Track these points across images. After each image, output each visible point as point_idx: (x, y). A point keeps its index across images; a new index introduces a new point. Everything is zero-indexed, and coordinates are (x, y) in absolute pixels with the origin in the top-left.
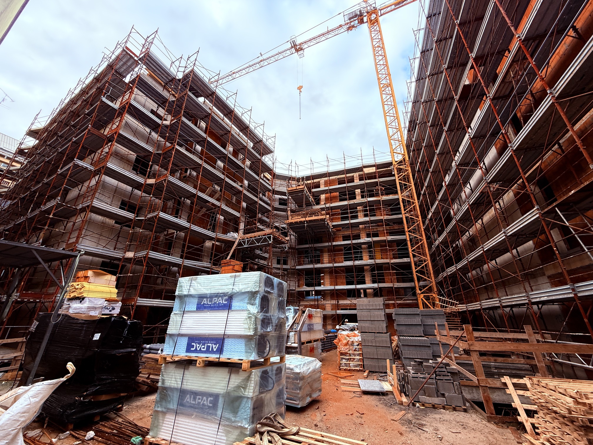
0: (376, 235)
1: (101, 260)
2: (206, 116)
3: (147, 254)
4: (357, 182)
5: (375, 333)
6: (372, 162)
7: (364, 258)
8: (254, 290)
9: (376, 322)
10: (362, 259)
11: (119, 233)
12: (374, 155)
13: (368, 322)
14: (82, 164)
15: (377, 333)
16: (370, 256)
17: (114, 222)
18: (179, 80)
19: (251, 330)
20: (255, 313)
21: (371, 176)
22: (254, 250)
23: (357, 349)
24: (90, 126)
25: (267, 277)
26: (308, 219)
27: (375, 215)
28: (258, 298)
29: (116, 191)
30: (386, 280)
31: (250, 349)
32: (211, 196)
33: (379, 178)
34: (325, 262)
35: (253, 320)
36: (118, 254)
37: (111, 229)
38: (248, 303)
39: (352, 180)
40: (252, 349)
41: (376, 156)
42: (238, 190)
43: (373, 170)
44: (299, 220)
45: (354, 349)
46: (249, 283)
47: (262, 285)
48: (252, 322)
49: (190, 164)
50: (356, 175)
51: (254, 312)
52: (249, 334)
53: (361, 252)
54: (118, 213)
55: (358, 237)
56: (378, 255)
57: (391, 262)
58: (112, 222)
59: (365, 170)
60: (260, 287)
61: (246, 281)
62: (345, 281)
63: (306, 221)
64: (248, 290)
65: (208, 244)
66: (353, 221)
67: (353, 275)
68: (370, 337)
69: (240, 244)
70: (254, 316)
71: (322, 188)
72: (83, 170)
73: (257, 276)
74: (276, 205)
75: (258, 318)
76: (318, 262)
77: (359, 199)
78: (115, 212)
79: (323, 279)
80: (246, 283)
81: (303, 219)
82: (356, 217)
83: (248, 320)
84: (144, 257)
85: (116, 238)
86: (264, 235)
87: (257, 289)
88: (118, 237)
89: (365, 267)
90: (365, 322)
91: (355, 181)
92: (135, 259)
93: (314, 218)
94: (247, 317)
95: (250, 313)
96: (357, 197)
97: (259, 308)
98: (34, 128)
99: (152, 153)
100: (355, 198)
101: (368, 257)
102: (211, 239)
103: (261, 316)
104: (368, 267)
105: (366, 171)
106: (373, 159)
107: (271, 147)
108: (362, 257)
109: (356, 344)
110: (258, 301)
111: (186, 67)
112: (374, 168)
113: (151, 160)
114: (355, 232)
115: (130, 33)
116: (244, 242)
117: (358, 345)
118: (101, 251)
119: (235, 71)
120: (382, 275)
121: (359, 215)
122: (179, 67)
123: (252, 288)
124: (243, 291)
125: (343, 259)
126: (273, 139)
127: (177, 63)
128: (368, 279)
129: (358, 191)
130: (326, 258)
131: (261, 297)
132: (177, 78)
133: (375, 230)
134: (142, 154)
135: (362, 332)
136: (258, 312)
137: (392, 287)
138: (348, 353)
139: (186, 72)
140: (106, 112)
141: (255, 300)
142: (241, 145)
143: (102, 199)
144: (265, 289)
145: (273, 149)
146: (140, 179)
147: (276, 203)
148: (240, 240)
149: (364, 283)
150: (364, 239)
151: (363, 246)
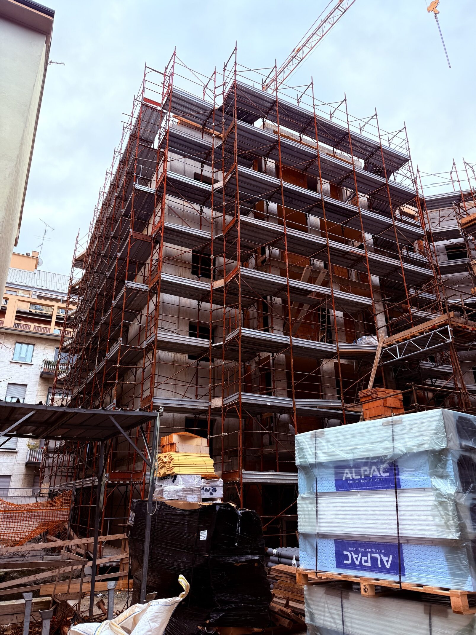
1: (184, 416)
2: (273, 148)
3: (239, 398)
8: (437, 448)
11: (197, 372)
14: (134, 285)
17: (187, 357)
18: (220, 109)
19: (453, 530)
20: (451, 495)
22: (418, 361)
24: (131, 230)
25: (460, 418)
28: (450, 462)
29: (180, 311)
31: (461, 569)
32: (311, 280)
35: (450, 508)
36: (201, 405)
37: (186, 367)
38: (431, 475)
40: (463, 568)
42: (357, 255)
46: (424, 433)
47: (453, 434)
48: (451, 513)
49: (266, 237)
51: (449, 492)
52: (449, 537)
54: (189, 343)
58: (184, 357)
60: (448, 440)
61: (417, 430)
64: (426, 447)
65: (327, 365)
69: (385, 356)
70: (452, 500)
72: (137, 293)
73: (436, 418)
74: (443, 261)
75: (461, 504)
78: (185, 343)
80: (417, 434)
83: (440, 508)
84: (237, 404)
85: (195, 379)
86: (431, 330)
87: (444, 446)
88: (197, 378)
92: (225, 408)
94: (436, 503)
95: (440, 495)
97: (459, 483)
98: (78, 255)
99: (211, 240)
102: (330, 355)
103: (467, 499)
107: (402, 151)
110: (451, 469)
111: (224, 84)
113: (212, 252)
115: (145, 77)
116: (394, 351)
118: (181, 403)
119: (300, 45)
122: (216, 88)
123: (431, 443)
124: (415, 451)
126: (402, 135)
127: (211, 86)
131: (456, 460)
132: (217, 107)
134: (199, 246)
136: (458, 492)
139: (227, 91)
140: (143, 203)
141: (444, 466)
142: (343, 173)
143: (166, 327)
144: (461, 445)
145: (407, 154)
146: (203, 285)
147: (442, 257)
148: (383, 348)
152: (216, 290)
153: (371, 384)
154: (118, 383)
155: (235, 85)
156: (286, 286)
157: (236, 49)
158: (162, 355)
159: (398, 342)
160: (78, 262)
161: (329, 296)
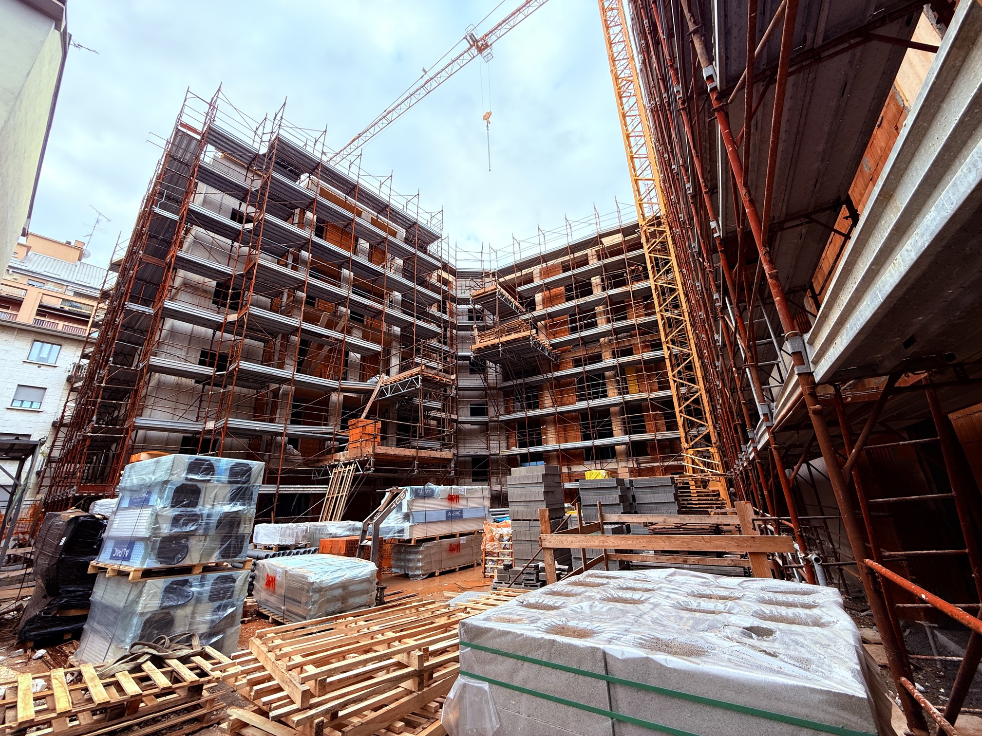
0: (629, 352)
1: (181, 435)
2: (311, 203)
3: (226, 423)
4: (594, 263)
5: (530, 520)
6: (614, 225)
7: (609, 393)
9: (532, 503)
10: (606, 396)
11: (201, 396)
12: (619, 212)
13: (522, 504)
14: (137, 308)
15: (534, 520)
16: (619, 389)
17: (194, 381)
18: (264, 155)
21: (615, 251)
23: (507, 546)
24: (141, 252)
26: (504, 339)
27: (625, 318)
28: (169, 488)
29: (192, 338)
30: (647, 427)
32: (330, 326)
33: (628, 251)
34: (547, 405)
36: (198, 427)
37: (191, 391)
39: (585, 262)
41: (622, 213)
42: (377, 309)
43: (618, 238)
44: (490, 343)
45: (503, 546)
49: (291, 283)
50: (590, 252)
53: (604, 384)
54: (188, 370)
55: (598, 358)
56: (633, 386)
57: (651, 397)
58: (192, 382)
59: (604, 240)
62: (579, 434)
63: (501, 343)
65: (334, 397)
66: (585, 333)
67: (588, 423)
68: (523, 526)
69: (381, 393)
71: (537, 282)
74: (464, 321)
76: (536, 406)
77: (598, 293)
78: (184, 369)
79: (545, 433)
81: (497, 341)
82: (594, 325)
84: (223, 427)
85: (198, 402)
86: (411, 377)
88: (201, 401)
89: (612, 409)
90: (518, 504)
91: (590, 262)
92: (215, 431)
93: (514, 336)
96: (595, 291)
98: (116, 258)
99: (232, 275)
100: (590, 292)
101: (616, 391)
102: (335, 390)
104: (617, 408)
105: (607, 241)
106: (617, 220)
107: (435, 230)
108: (606, 391)
109: (506, 538)
110: (168, 493)
111: (272, 133)
112: (620, 235)
113: (231, 287)
114: (593, 351)
115: (185, 100)
116: (387, 389)
117: (508, 540)
120: (641, 419)
121: (598, 322)
122: (263, 134)
125: (575, 398)
126: (439, 216)
127: (259, 132)
128: (617, 428)
129: (596, 280)
130: (548, 400)
131: (175, 488)
132: (261, 153)
133: (627, 344)
134: (222, 279)
135: (513, 520)
137: (653, 440)
138: (495, 553)
139: (272, 139)
140: (166, 226)
142: (378, 238)
143: (172, 352)
144: (186, 477)
145: (440, 232)
146: (219, 318)
147: (464, 317)
148: (381, 387)
149: (611, 435)
150: (609, 361)
151: (607, 374)
152: (229, 322)
153: (364, 415)
154: (101, 402)
155: (278, 138)
156: (298, 328)
157: (285, 104)
158: (162, 378)
159: (391, 383)
160: (114, 266)
161: (341, 341)
